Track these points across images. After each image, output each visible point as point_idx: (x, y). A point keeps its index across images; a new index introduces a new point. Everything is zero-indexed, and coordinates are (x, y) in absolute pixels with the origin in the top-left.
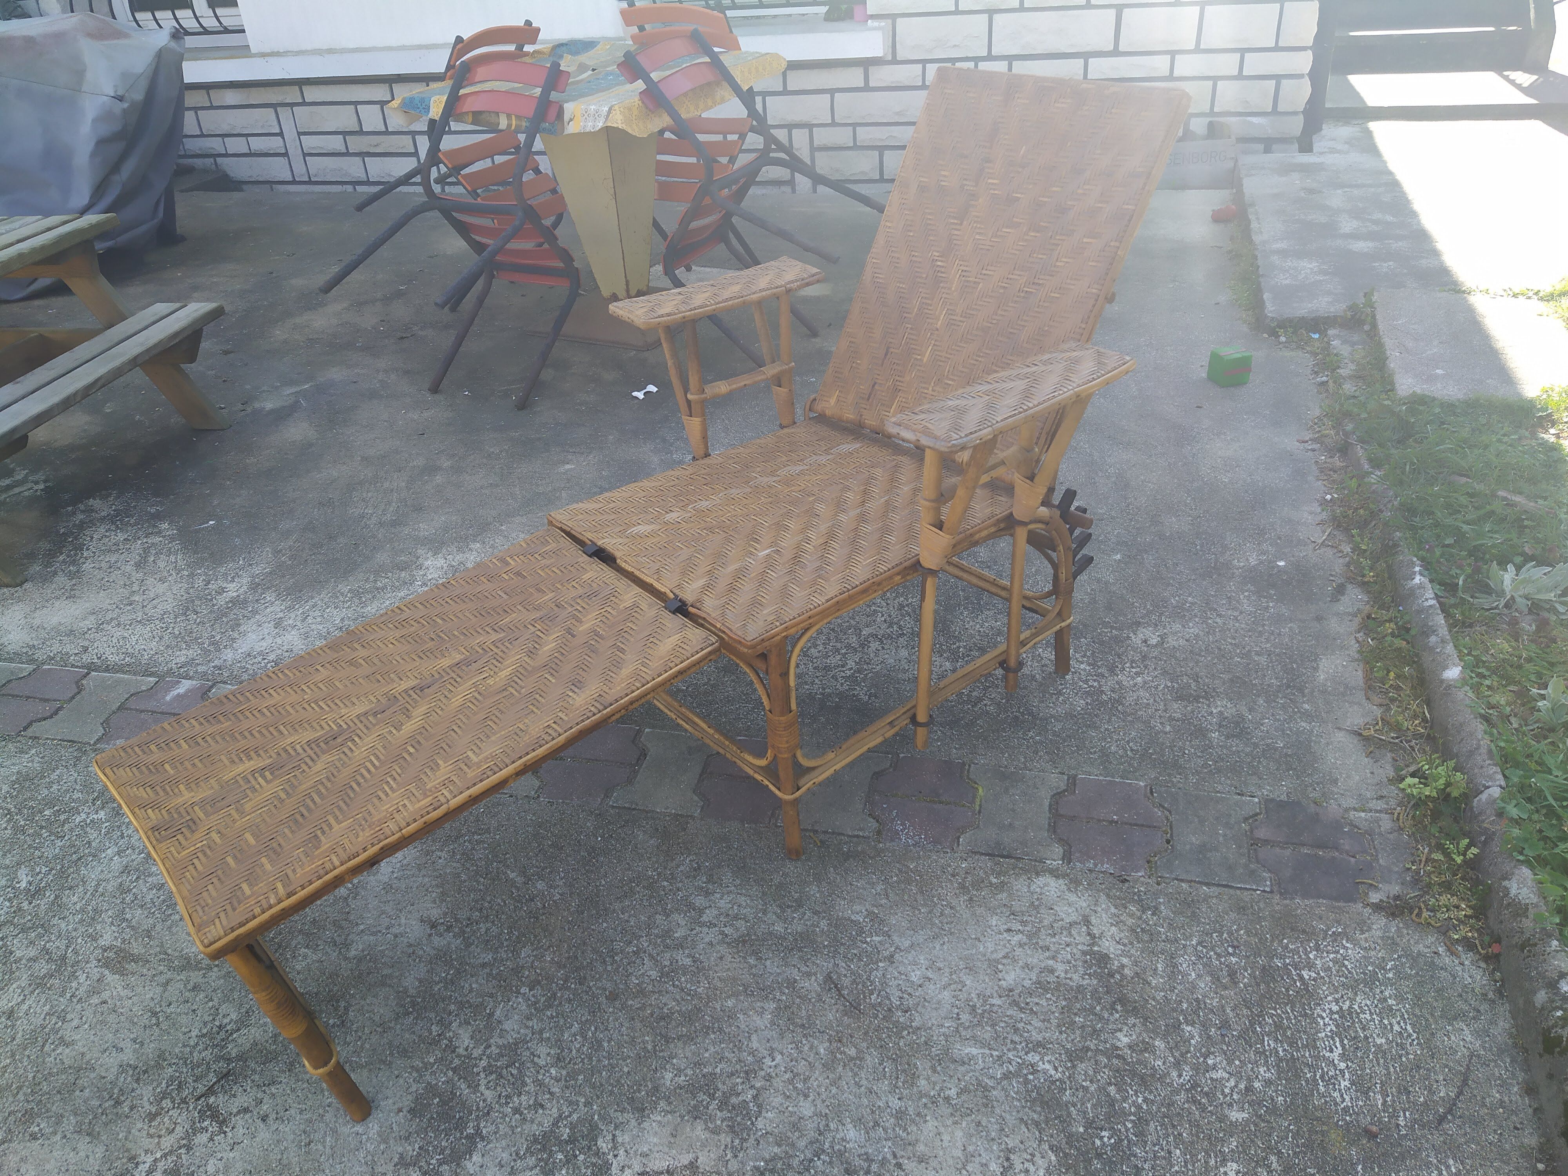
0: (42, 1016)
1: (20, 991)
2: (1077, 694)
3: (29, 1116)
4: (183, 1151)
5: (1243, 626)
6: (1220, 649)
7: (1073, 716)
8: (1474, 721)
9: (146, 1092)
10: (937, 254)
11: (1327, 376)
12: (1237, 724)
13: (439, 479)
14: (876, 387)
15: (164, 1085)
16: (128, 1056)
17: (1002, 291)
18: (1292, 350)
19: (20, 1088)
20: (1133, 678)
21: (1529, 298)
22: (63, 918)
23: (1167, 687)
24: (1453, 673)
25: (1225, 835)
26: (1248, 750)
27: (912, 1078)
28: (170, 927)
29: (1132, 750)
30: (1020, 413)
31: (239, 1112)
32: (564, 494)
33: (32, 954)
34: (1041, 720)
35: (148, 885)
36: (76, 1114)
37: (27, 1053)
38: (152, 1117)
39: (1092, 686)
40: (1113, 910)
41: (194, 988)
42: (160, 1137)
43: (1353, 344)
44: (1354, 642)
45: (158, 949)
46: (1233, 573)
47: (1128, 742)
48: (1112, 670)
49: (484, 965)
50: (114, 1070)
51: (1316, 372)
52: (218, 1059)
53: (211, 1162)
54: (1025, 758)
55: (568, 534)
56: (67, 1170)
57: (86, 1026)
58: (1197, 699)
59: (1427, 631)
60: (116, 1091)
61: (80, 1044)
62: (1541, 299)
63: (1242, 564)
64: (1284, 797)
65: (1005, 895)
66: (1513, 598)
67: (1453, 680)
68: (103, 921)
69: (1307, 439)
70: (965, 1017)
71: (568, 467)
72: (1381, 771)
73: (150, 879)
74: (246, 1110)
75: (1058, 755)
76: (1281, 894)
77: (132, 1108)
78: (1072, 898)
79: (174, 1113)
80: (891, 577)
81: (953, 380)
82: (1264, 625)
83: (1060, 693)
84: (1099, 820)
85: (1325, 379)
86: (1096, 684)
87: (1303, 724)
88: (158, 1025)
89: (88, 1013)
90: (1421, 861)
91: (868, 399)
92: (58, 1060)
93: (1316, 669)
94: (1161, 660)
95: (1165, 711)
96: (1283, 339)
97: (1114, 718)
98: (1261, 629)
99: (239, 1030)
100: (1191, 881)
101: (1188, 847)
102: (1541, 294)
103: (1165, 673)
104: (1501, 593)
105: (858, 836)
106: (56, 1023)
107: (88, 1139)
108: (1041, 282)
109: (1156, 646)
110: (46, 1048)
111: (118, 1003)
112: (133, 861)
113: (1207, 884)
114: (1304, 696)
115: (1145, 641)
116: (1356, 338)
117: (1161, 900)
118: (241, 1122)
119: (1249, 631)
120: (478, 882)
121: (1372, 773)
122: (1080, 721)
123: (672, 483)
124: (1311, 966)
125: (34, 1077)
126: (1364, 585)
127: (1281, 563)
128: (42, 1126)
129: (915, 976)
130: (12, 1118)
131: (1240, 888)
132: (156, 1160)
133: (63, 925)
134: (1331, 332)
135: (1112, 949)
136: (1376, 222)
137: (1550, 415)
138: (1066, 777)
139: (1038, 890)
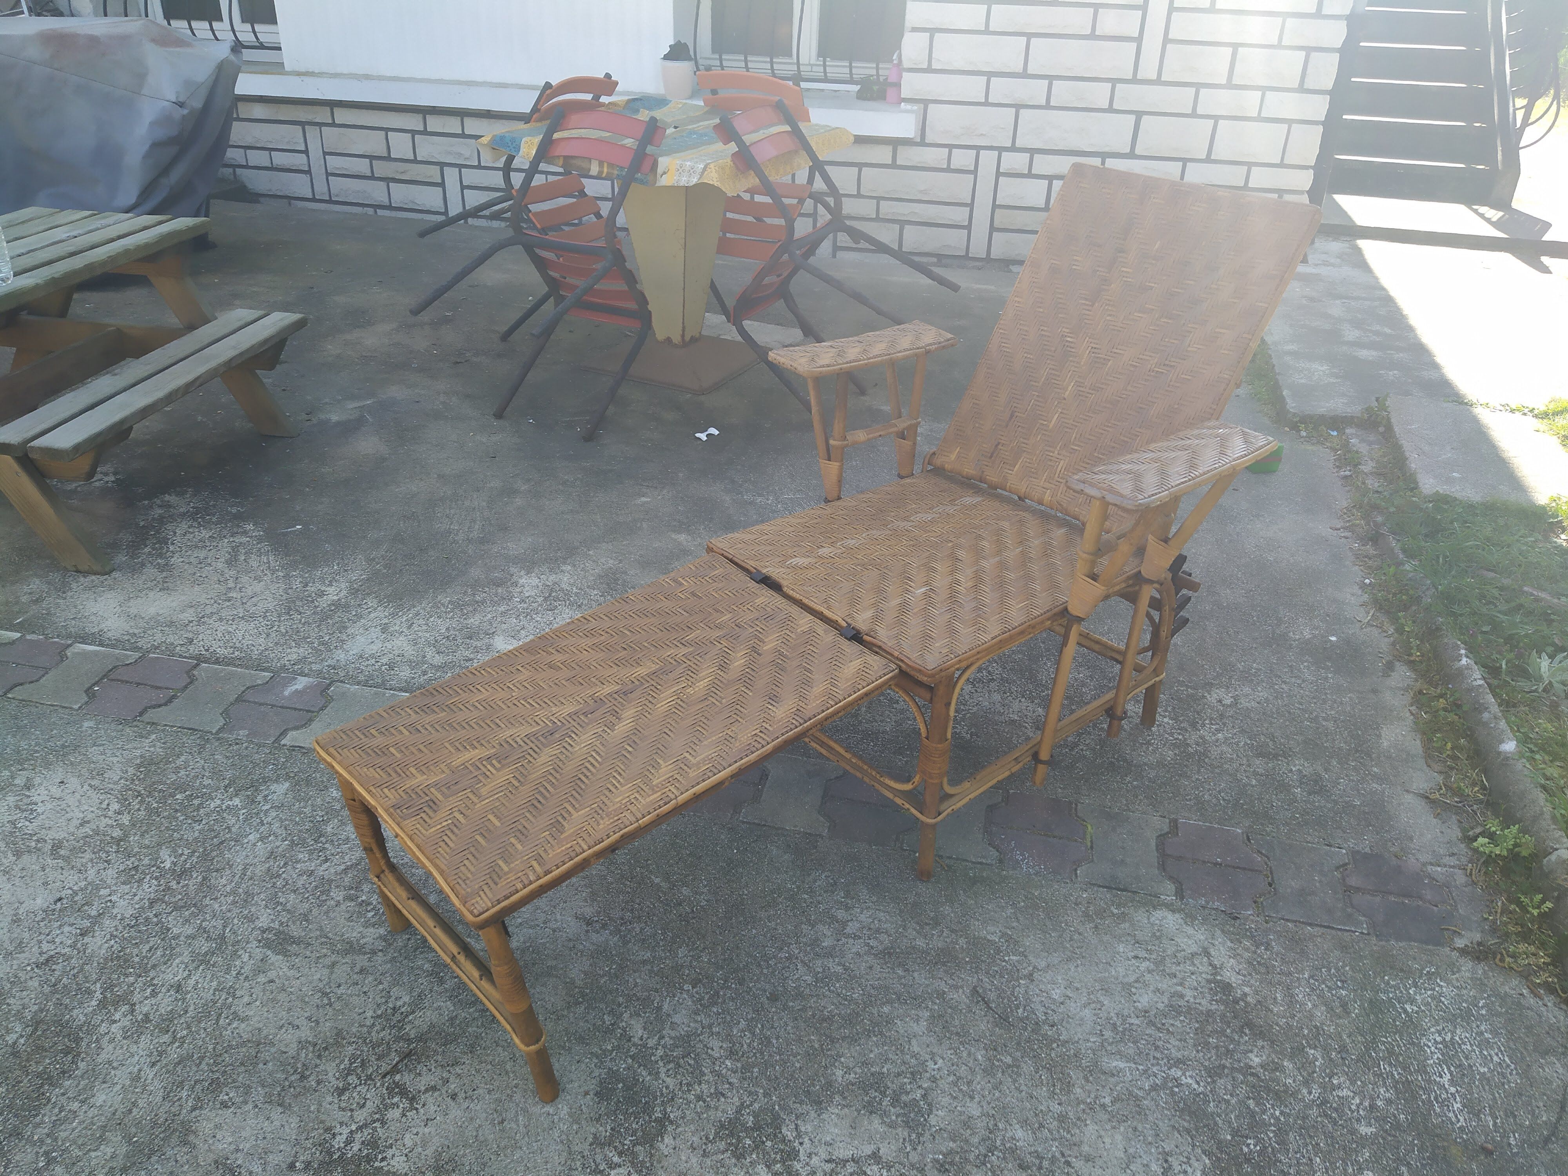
0: (211, 992)
1: (183, 966)
2: (1165, 745)
3: (215, 1086)
4: (377, 1124)
5: (1307, 693)
6: (1289, 712)
7: (1164, 766)
8: (1535, 789)
9: (331, 1070)
10: (1068, 331)
11: (1350, 471)
12: (1316, 781)
13: (519, 501)
14: (1000, 447)
15: (346, 1062)
16: (305, 1033)
17: (1132, 369)
18: (1313, 444)
19: (202, 1058)
20: (1214, 734)
21: (1525, 414)
22: (216, 899)
23: (1246, 744)
24: (1509, 746)
25: (1320, 882)
26: (1329, 806)
27: (1068, 1087)
28: (327, 912)
29: (1224, 800)
30: (1190, 480)
31: (427, 1091)
32: (645, 525)
33: (190, 932)
34: (1135, 766)
35: (297, 871)
36: (263, 1086)
37: (202, 1025)
38: (341, 1092)
39: (1177, 739)
40: (1229, 944)
41: (361, 971)
42: (352, 1110)
43: (1370, 443)
44: (1408, 714)
45: (318, 933)
46: (1291, 645)
47: (1219, 792)
48: (1194, 725)
49: (644, 962)
50: (294, 1046)
51: (1337, 467)
52: (398, 1039)
53: (407, 1136)
54: (1127, 800)
55: (731, 561)
56: (265, 1138)
57: (258, 1003)
58: (1276, 756)
59: (1480, 708)
60: (299, 1065)
61: (255, 1019)
62: (1536, 416)
63: (1297, 637)
64: (1367, 850)
65: (1127, 925)
66: (1550, 683)
67: (1510, 753)
68: (257, 904)
69: (1339, 526)
70: (1108, 1034)
71: (644, 499)
72: (1449, 831)
73: (299, 866)
74: (434, 1089)
75: (1156, 800)
76: (1377, 936)
77: (319, 1082)
78: (1190, 931)
79: (363, 1089)
80: (1042, 622)
81: (1079, 446)
82: (1326, 694)
83: (1149, 743)
84: (1204, 862)
85: (1347, 473)
86: (1180, 737)
87: (1375, 785)
88: (330, 1004)
89: (257, 990)
90: (1496, 912)
91: (991, 457)
92: (235, 1034)
93: (1379, 736)
94: (1237, 719)
95: (1249, 765)
96: (1304, 434)
97: (1202, 770)
98: (1323, 697)
99: (413, 1012)
100: (1295, 921)
101: (1289, 890)
102: (1536, 412)
103: (1243, 731)
104: (1540, 679)
105: (981, 863)
106: (227, 999)
107: (280, 1109)
108: (1173, 364)
109: (1230, 706)
110: (221, 1022)
111: (287, 983)
112: (278, 847)
113: (1310, 925)
114: (1372, 760)
115: (1220, 701)
116: (1372, 438)
117: (1272, 937)
118: (431, 1100)
119: (1314, 698)
120: (625, 885)
121: (1442, 832)
122: (1172, 770)
123: (815, 521)
124: (1412, 1001)
125: (214, 1049)
126: (1411, 664)
127: (1333, 639)
128: (231, 1095)
129: (1056, 994)
130: (198, 1087)
131: (1340, 930)
132: (351, 1132)
133: (216, 906)
134: (1348, 431)
135: (1233, 979)
136: (1377, 333)
137: (1561, 522)
138: (1168, 821)
139: (1157, 922)
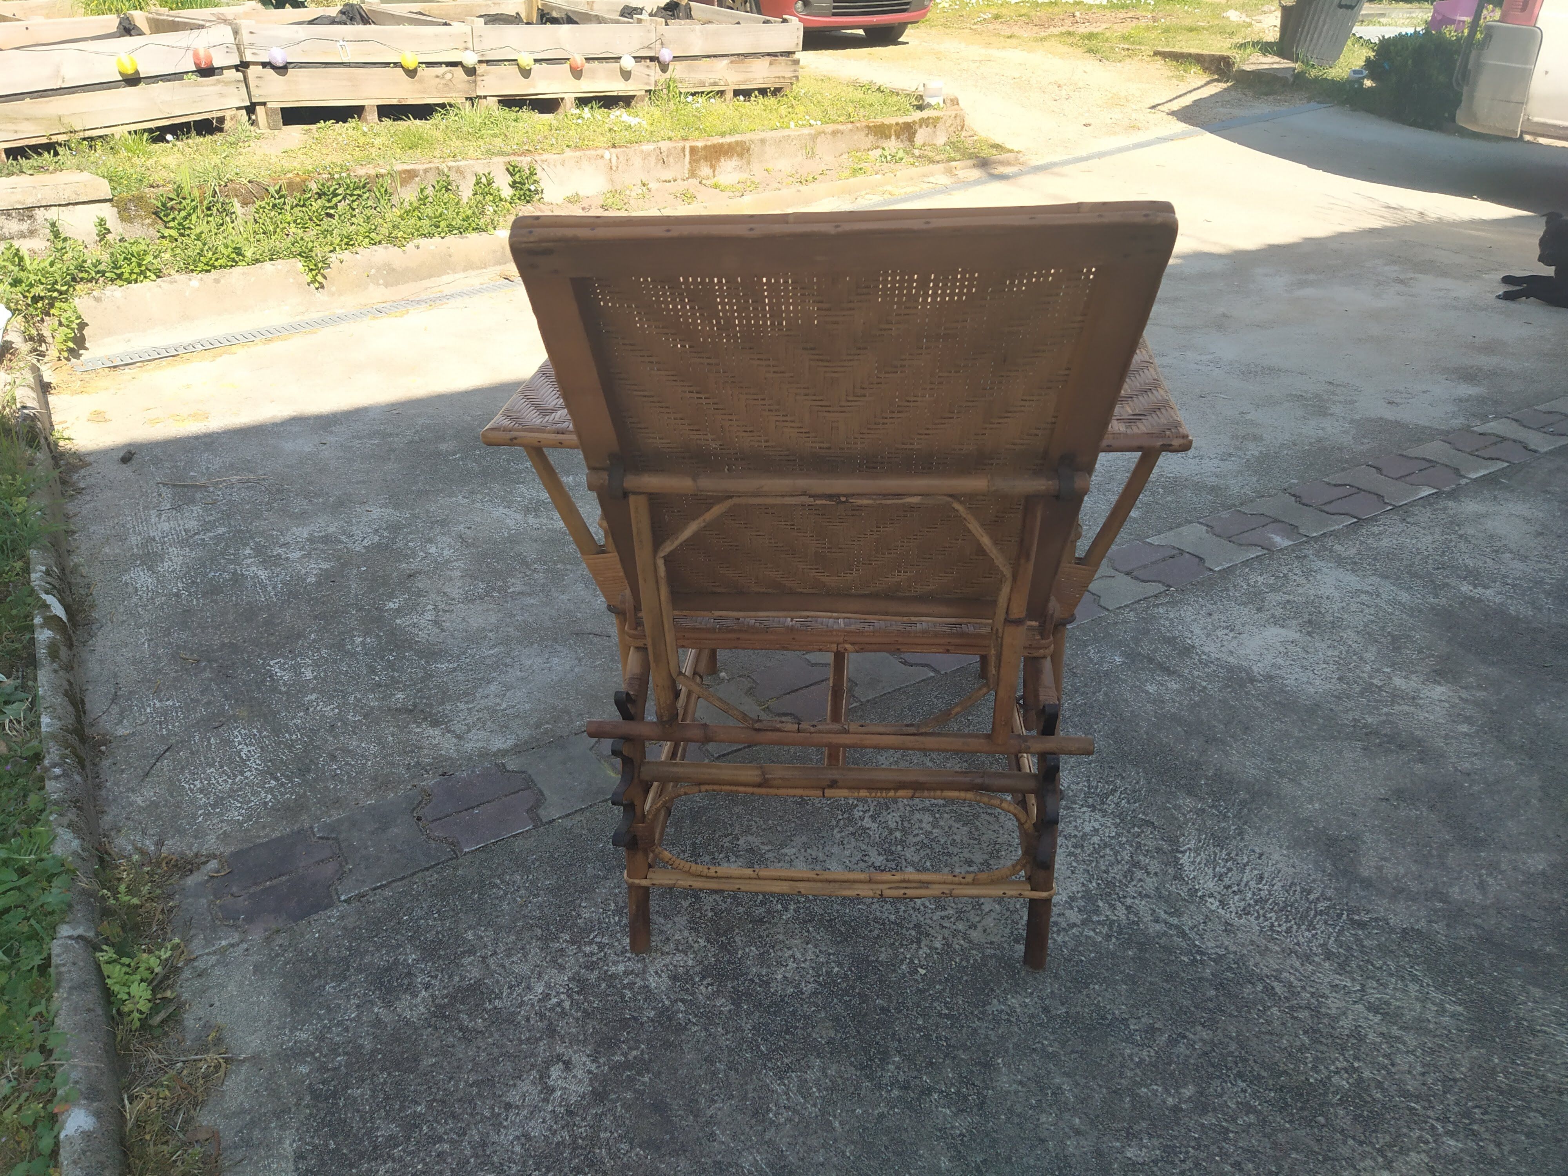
2: (600, 923)
12: (388, 990)
20: (548, 986)
25: (367, 848)
26: (367, 959)
29: (495, 886)
40: (443, 752)
47: (505, 894)
54: (597, 820)
64: (314, 919)
65: (532, 723)
75: (567, 837)
76: (300, 830)
78: (479, 745)
87: (302, 1035)
97: (537, 913)
101: (399, 822)
114: (307, 1086)
135: (431, 731)
138: (544, 822)
139: (509, 737)
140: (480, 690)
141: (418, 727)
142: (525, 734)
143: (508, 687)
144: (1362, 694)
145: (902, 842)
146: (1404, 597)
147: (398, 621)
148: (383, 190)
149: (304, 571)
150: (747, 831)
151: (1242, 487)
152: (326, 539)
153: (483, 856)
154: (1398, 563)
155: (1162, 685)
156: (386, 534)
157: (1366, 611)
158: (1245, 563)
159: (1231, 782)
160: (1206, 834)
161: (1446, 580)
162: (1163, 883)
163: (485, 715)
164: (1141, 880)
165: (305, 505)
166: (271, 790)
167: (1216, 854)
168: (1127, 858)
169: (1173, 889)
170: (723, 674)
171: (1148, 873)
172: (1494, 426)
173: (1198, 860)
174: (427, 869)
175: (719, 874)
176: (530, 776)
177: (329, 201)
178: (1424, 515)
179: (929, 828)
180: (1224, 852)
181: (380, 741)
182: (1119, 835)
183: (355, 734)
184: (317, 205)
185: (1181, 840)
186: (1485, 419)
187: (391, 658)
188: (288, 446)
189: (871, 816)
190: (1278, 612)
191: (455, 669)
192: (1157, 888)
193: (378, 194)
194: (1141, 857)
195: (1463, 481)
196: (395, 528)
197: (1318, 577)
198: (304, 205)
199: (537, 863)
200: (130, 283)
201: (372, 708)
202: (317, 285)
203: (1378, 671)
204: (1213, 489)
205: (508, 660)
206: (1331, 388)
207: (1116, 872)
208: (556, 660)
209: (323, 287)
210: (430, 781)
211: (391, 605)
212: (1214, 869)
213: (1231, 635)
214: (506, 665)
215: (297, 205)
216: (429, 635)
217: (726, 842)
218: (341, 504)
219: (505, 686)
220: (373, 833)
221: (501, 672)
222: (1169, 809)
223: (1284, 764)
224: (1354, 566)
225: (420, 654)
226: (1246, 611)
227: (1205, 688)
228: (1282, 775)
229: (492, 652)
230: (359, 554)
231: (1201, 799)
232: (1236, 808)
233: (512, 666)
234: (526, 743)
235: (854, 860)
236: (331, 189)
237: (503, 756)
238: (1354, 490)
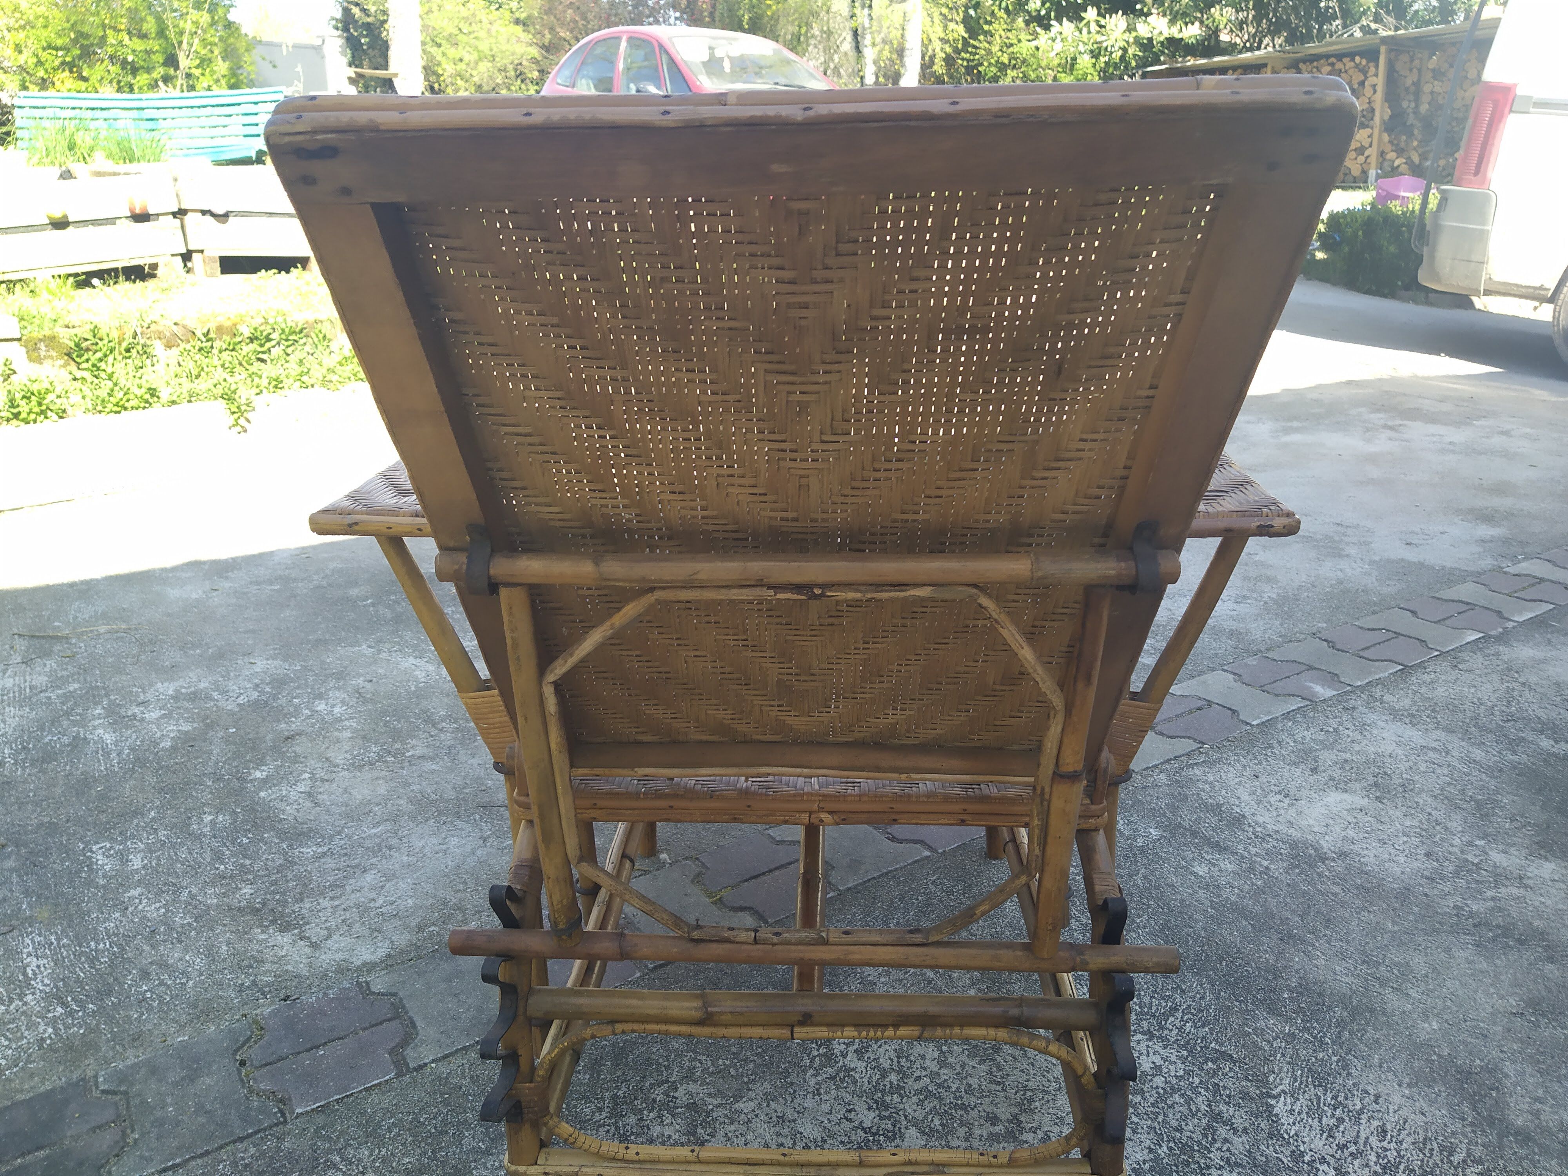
40: (290, 968)
65: (413, 924)
78: (340, 956)
100: (205, 1036)
101: (214, 1067)
113: (183, 1042)
135: (279, 938)
138: (412, 1065)
139: (380, 945)
140: (352, 881)
141: (263, 932)
142: (402, 939)
143: (389, 877)
144: (1457, 873)
145: (898, 1089)
146: (1478, 754)
147: (262, 794)
148: (321, 336)
149: (159, 734)
150: (688, 1076)
151: (1265, 631)
152: (194, 697)
153: (320, 1119)
154: (1461, 716)
155: (1214, 865)
156: (268, 689)
157: (1439, 771)
158: (1286, 716)
159: (1320, 994)
160: (1302, 1069)
161: (1521, 734)
162: (1256, 1144)
163: (353, 914)
164: (1226, 1140)
165: (178, 657)
166: (54, 1021)
167: (1319, 1098)
168: (1204, 1108)
169: (1270, 1152)
170: (664, 856)
171: (1235, 1130)
172: (1525, 567)
173: (1297, 1108)
174: (241, 1140)
175: (641, 1157)
176: (401, 999)
177: (262, 345)
178: (1477, 661)
179: (934, 1067)
180: (1329, 1095)
181: (211, 954)
182: (1188, 1073)
183: (180, 941)
184: (248, 349)
185: (1271, 1079)
186: (1514, 560)
187: (245, 841)
188: (174, 593)
189: (856, 1051)
190: (1337, 773)
191: (324, 854)
192: (1249, 1152)
193: (316, 340)
194: (1223, 1107)
195: (1510, 625)
196: (280, 683)
197: (1375, 732)
198: (233, 350)
199: (396, 1130)
200: (28, 423)
201: (209, 907)
202: (239, 429)
203: (1470, 844)
204: (1232, 634)
205: (394, 842)
206: (1340, 529)
207: (1193, 1129)
208: (454, 841)
209: (245, 431)
210: (266, 1008)
211: (258, 774)
212: (1320, 1121)
213: (1287, 801)
214: (390, 848)
215: (226, 349)
216: (298, 810)
217: (658, 1094)
218: (221, 655)
219: (385, 875)
220: (175, 1084)
221: (384, 856)
222: (1249, 1034)
223: (1382, 968)
224: (1413, 719)
225: (283, 835)
226: (1298, 772)
227: (1267, 868)
228: (1383, 983)
229: (374, 831)
230: (231, 713)
231: (1288, 1020)
232: (1334, 1030)
233: (398, 849)
234: (402, 952)
235: (835, 1118)
236: (265, 334)
237: (369, 971)
238: (1391, 635)
